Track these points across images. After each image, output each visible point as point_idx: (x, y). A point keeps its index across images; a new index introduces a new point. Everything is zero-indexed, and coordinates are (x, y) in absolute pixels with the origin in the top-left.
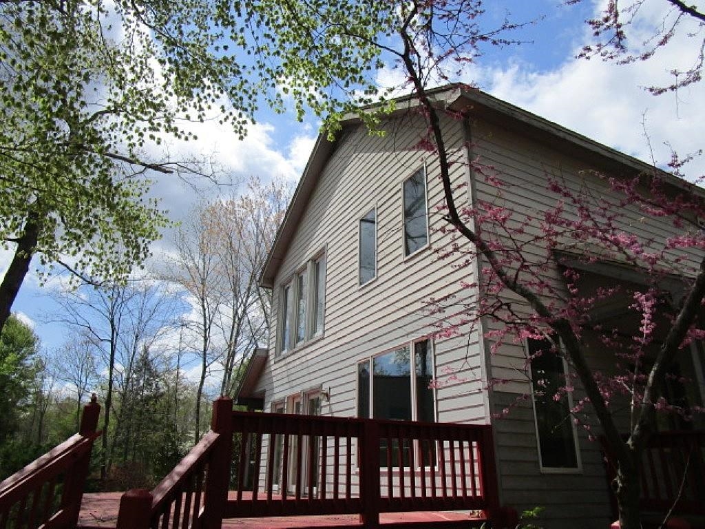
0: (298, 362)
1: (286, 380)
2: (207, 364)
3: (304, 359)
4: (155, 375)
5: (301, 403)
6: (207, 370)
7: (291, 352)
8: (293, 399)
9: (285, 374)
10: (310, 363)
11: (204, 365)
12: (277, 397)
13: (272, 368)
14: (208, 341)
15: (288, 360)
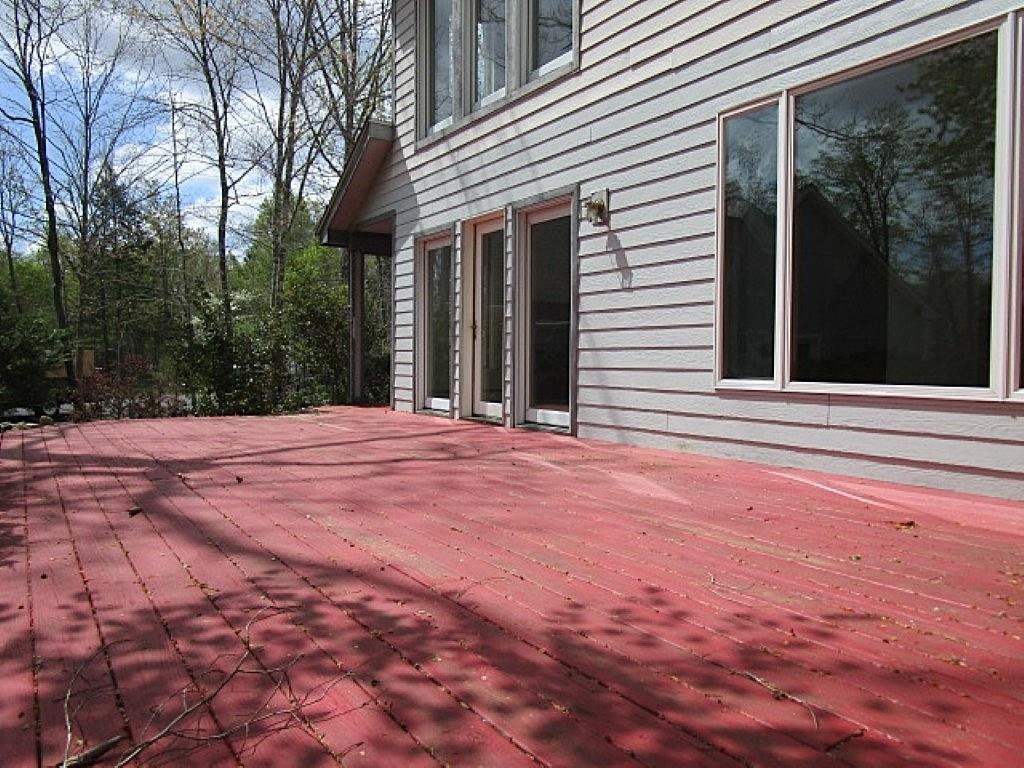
0: (490, 142)
1: (455, 186)
2: (229, 183)
3: (510, 132)
4: (131, 210)
5: (509, 232)
6: (231, 193)
7: (466, 121)
8: (475, 226)
9: (451, 173)
10: (531, 139)
11: (224, 184)
12: (428, 225)
13: (410, 164)
14: (226, 141)
15: (455, 142)
